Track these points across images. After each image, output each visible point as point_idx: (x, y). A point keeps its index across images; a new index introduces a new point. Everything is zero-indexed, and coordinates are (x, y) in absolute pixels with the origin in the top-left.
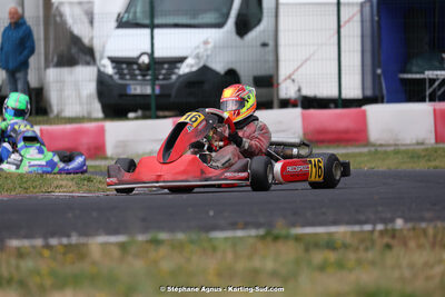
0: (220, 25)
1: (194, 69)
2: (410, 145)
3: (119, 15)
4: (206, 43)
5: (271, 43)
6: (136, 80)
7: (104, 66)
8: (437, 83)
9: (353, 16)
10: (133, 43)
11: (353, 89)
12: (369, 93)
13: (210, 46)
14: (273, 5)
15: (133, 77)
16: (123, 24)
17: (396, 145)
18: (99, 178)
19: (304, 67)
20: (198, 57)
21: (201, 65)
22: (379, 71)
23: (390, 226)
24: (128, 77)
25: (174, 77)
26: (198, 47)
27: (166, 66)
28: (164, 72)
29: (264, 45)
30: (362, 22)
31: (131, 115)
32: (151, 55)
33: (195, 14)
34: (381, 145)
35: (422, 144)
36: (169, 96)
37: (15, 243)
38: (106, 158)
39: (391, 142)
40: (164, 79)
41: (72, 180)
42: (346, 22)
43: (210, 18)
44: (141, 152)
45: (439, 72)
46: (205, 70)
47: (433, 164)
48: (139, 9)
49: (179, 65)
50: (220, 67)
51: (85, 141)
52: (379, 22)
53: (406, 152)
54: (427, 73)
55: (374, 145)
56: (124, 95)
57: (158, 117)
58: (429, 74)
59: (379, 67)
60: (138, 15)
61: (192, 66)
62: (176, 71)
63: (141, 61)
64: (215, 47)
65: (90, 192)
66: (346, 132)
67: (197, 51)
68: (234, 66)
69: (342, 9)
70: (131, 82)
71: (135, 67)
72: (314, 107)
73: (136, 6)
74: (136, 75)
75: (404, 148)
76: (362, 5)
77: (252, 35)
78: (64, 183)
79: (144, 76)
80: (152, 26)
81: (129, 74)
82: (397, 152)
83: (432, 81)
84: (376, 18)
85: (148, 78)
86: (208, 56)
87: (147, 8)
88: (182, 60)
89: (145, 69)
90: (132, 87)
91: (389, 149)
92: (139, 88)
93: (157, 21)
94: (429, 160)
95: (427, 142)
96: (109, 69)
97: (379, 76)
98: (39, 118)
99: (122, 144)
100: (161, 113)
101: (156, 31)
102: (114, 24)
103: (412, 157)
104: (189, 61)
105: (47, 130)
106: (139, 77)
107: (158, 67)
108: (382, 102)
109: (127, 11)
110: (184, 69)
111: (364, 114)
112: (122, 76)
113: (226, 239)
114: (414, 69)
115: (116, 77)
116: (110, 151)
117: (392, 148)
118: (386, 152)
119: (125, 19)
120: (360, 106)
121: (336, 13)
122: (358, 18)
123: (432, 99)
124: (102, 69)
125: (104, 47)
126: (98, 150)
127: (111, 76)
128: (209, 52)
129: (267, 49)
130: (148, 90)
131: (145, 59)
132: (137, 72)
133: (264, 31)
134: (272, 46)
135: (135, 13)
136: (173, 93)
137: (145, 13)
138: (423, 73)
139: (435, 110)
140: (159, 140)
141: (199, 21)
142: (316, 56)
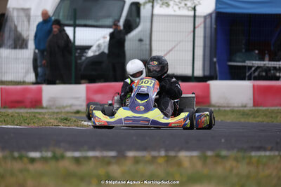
1: (97, 53)
2: (238, 107)
8: (253, 69)
9: (198, 26)
11: (199, 72)
12: (207, 73)
13: (107, 40)
17: (228, 107)
19: (168, 55)
20: (99, 46)
21: (101, 51)
22: (215, 60)
25: (83, 58)
26: (99, 40)
27: (79, 51)
28: (77, 54)
29: (141, 40)
30: (205, 27)
33: (97, 20)
35: (245, 106)
38: (42, 108)
39: (225, 105)
44: (65, 105)
45: (254, 62)
46: (103, 54)
47: (258, 119)
48: (61, 14)
49: (87, 51)
51: (29, 96)
52: (216, 29)
53: (238, 112)
54: (247, 62)
55: (214, 106)
57: (77, 82)
58: (248, 63)
59: (215, 57)
61: (95, 51)
62: (85, 54)
67: (98, 42)
75: (236, 109)
76: (205, 17)
80: (75, 26)
82: (232, 111)
83: (250, 68)
84: (214, 26)
86: (105, 46)
88: (89, 47)
93: (78, 22)
94: (254, 117)
95: (249, 105)
97: (215, 63)
99: (53, 99)
101: (77, 29)
103: (243, 115)
104: (94, 48)
105: (5, 89)
108: (216, 79)
110: (90, 54)
111: (208, 87)
114: (238, 59)
116: (45, 103)
118: (225, 111)
120: (206, 81)
122: (202, 25)
123: (250, 79)
126: (37, 103)
128: (106, 44)
129: (144, 42)
133: (141, 31)
135: (59, 16)
136: (83, 68)
138: (244, 62)
139: (254, 86)
140: (77, 98)
141: (100, 23)
142: (176, 49)
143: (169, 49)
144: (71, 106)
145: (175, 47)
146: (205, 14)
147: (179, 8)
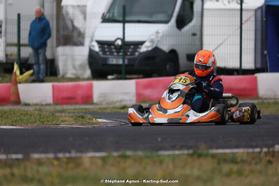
0: (166, 22)
1: (150, 49)
3: (103, 14)
4: (157, 33)
5: (198, 33)
6: (113, 55)
7: (93, 46)
9: (250, 18)
10: (112, 32)
11: (249, 63)
12: (259, 66)
13: (160, 35)
14: (200, 10)
15: (111, 53)
16: (105, 20)
17: (275, 99)
18: (89, 116)
19: (219, 49)
20: (152, 41)
21: (154, 46)
22: (265, 52)
23: (271, 149)
24: (108, 53)
25: (137, 54)
26: (153, 35)
27: (132, 47)
28: (131, 50)
29: (194, 35)
30: (256, 21)
31: (110, 77)
32: (123, 40)
33: (151, 14)
34: (266, 99)
36: (133, 65)
37: (36, 156)
38: (93, 104)
39: (272, 97)
40: (130, 55)
41: (72, 117)
42: (245, 22)
43: (161, 17)
44: (115, 99)
46: (156, 49)
48: (116, 11)
49: (140, 46)
50: (165, 47)
51: (81, 93)
52: (266, 21)
55: (261, 99)
56: (105, 64)
57: (126, 79)
59: (266, 50)
60: (116, 14)
61: (148, 47)
62: (138, 50)
63: (116, 43)
64: (163, 36)
65: (83, 125)
66: (244, 90)
67: (152, 37)
68: (175, 48)
69: (244, 13)
70: (110, 56)
71: (113, 47)
72: (224, 74)
73: (114, 9)
74: (113, 52)
76: (256, 10)
77: (187, 28)
78: (67, 119)
79: (118, 52)
80: (124, 22)
81: (109, 51)
82: (276, 103)
84: (264, 19)
85: (121, 54)
86: (158, 41)
87: (121, 10)
88: (142, 43)
89: (119, 49)
90: (111, 60)
91: (271, 101)
92: (115, 60)
93: (127, 19)
96: (97, 48)
97: (265, 55)
98: (52, 78)
99: (103, 95)
100: (128, 76)
101: (127, 25)
102: (100, 20)
104: (147, 44)
105: (57, 86)
106: (115, 54)
107: (128, 47)
108: (267, 72)
109: (109, 12)
110: (143, 49)
111: (256, 79)
112: (104, 52)
113: (169, 155)
115: (101, 53)
116: (95, 99)
117: (273, 101)
118: (268, 103)
119: (107, 17)
120: (253, 74)
121: (239, 15)
122: (253, 19)
124: (92, 48)
125: (93, 34)
126: (88, 99)
127: (97, 53)
128: (159, 39)
129: (195, 37)
130: (120, 62)
131: (119, 42)
132: (114, 50)
133: (194, 26)
134: (198, 35)
135: (113, 13)
136: (136, 63)
137: (119, 14)
140: (127, 94)
141: (154, 19)
142: (226, 42)
143: (219, 43)
144: (121, 101)
145: (225, 41)
146: (254, 8)
147: (229, 2)
